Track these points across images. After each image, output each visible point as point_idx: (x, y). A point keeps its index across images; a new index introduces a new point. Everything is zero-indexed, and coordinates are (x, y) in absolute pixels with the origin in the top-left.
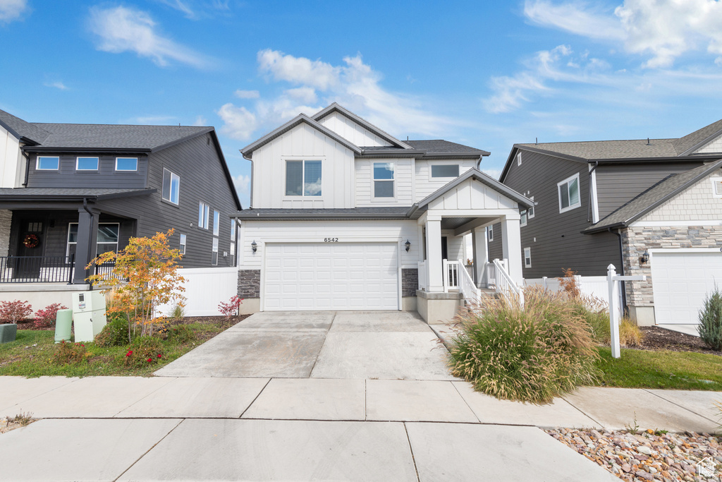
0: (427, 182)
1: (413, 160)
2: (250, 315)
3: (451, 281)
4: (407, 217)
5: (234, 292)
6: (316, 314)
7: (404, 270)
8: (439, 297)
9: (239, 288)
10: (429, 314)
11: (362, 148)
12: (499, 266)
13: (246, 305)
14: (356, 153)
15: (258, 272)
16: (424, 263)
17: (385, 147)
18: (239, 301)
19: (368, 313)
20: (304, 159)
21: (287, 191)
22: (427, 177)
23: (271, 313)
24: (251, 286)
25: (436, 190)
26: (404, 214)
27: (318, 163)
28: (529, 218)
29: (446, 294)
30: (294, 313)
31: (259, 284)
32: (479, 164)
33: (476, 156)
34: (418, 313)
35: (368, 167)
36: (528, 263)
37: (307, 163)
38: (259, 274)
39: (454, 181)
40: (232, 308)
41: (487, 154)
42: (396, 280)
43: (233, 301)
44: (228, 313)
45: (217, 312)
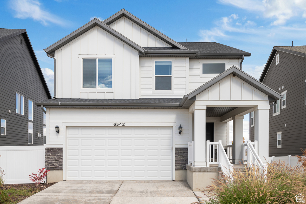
0: (198, 77)
1: (188, 59)
2: (55, 183)
3: (212, 157)
4: (180, 107)
5: (43, 165)
6: (107, 183)
7: (176, 149)
8: (202, 170)
9: (46, 162)
10: (193, 183)
11: (145, 48)
12: (251, 147)
13: (52, 175)
14: (140, 52)
15: (61, 150)
16: (192, 143)
17: (164, 48)
18: (46, 172)
19: (148, 182)
20: (97, 57)
21: (84, 84)
22: (198, 74)
23: (72, 182)
24: (56, 160)
25: (202, 84)
26: (178, 103)
27: (109, 61)
28: (282, 108)
29: (208, 168)
30: (89, 181)
31: (62, 159)
32: (241, 63)
33: (239, 56)
34: (186, 183)
35: (150, 65)
36: (279, 144)
37: (100, 61)
38: (62, 151)
39: (218, 77)
40: (40, 178)
41: (248, 55)
42: (171, 156)
43: (41, 172)
44: (37, 181)
45: (28, 181)
